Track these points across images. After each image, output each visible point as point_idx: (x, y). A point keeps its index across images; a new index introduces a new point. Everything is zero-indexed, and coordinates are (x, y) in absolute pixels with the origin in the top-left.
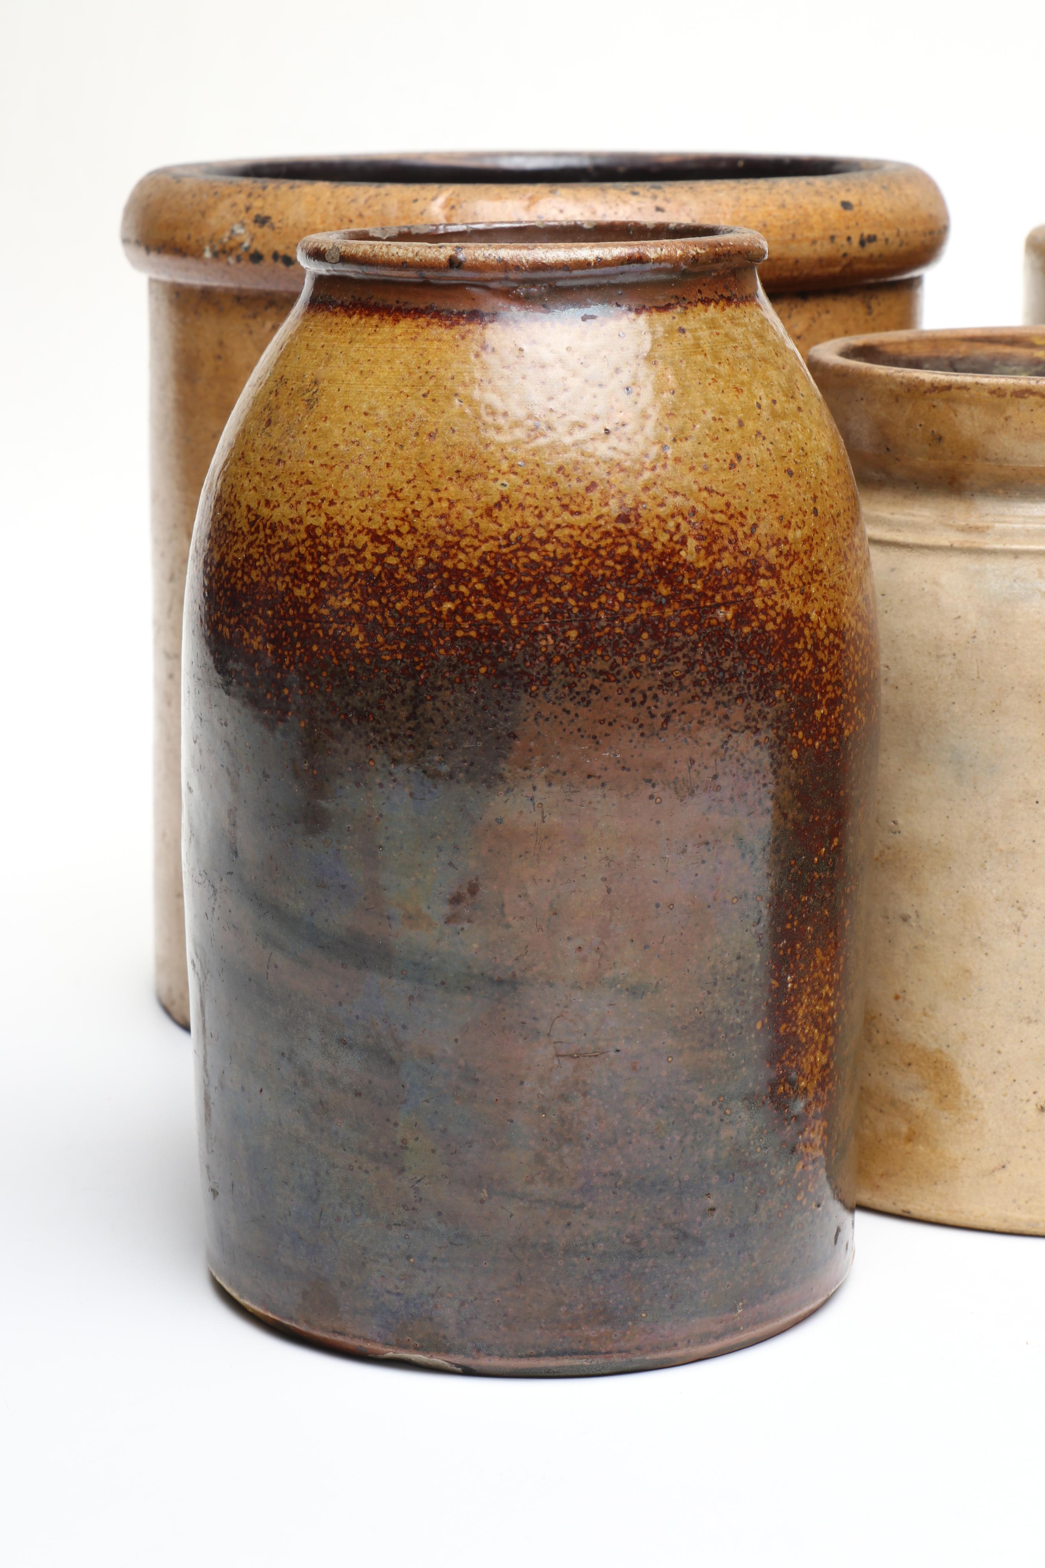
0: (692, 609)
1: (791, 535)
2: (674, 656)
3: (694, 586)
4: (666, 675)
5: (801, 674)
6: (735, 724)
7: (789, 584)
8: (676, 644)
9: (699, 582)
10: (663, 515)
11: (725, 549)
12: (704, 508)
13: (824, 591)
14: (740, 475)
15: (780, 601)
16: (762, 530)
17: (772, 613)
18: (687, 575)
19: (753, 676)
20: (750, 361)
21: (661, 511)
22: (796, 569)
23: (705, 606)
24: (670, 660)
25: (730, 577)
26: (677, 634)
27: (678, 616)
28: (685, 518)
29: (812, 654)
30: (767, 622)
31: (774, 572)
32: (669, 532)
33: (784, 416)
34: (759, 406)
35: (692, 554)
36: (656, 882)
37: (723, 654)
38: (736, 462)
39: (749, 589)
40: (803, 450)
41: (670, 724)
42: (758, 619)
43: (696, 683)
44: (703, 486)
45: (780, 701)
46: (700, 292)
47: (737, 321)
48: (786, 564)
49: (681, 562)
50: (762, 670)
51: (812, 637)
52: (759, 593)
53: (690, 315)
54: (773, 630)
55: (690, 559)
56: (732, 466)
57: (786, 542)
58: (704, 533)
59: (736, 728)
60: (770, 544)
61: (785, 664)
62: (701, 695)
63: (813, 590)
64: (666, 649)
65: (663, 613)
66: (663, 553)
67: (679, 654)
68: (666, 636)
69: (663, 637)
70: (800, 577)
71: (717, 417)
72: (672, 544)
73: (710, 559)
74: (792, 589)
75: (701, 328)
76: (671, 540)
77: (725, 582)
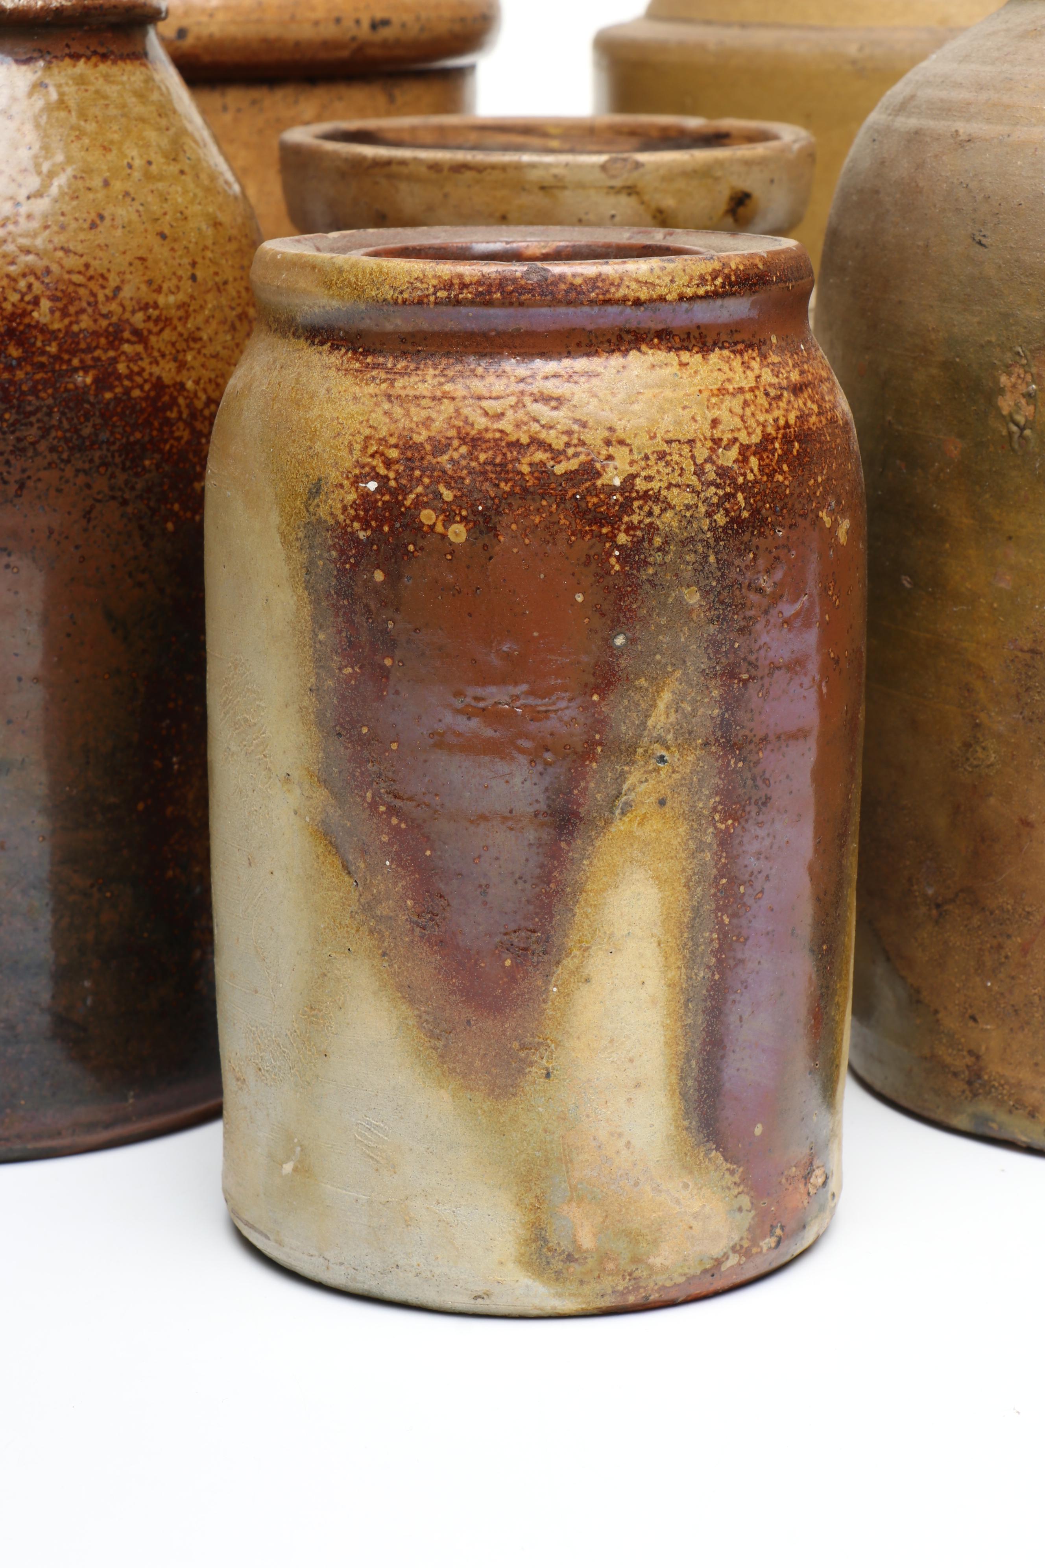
0: (46, 373)
1: (161, 300)
2: (27, 421)
3: (48, 349)
4: (19, 440)
5: (176, 444)
6: (99, 493)
7: (159, 350)
8: (29, 409)
9: (54, 344)
10: (13, 275)
11: (82, 311)
12: (59, 268)
13: (203, 359)
14: (101, 236)
15: (147, 367)
16: (127, 292)
17: (139, 380)
18: (40, 337)
19: (118, 444)
20: (123, 120)
21: (12, 268)
22: (167, 334)
23: (61, 370)
24: (22, 425)
25: (89, 340)
26: (30, 398)
27: (31, 379)
28: (37, 278)
29: (189, 425)
30: (132, 388)
31: (140, 336)
32: (20, 292)
33: (161, 178)
34: (130, 166)
35: (45, 316)
36: (16, 655)
37: (82, 419)
38: (98, 222)
39: (112, 353)
40: (181, 213)
41: (25, 492)
42: (122, 385)
43: (52, 449)
44: (59, 245)
45: (150, 471)
46: (68, 46)
47: (112, 79)
48: (155, 329)
49: (33, 323)
50: (128, 438)
51: (188, 406)
52: (123, 358)
53: (55, 70)
54: (139, 397)
55: (43, 320)
56: (93, 226)
57: (156, 306)
58: (59, 294)
59: (99, 497)
60: (137, 307)
61: (155, 433)
62: (58, 461)
63: (189, 358)
64: (18, 413)
65: (14, 376)
66: (13, 314)
67: (33, 419)
68: (18, 399)
69: (15, 401)
70: (173, 344)
71: (79, 175)
72: (23, 305)
73: (66, 321)
74: (163, 356)
75: (67, 84)
76: (22, 300)
77: (83, 345)
